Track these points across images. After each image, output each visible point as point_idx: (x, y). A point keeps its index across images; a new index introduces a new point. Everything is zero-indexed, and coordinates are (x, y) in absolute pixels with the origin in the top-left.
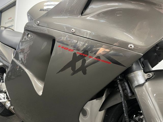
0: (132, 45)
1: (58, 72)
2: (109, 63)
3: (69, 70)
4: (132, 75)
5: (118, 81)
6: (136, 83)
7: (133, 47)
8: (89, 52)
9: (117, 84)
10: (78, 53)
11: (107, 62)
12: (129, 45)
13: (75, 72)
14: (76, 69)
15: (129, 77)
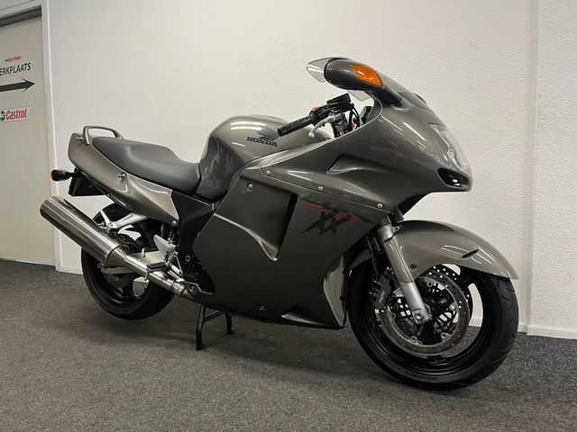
3: (317, 229)
4: (381, 230)
5: (367, 237)
6: (385, 238)
7: (381, 206)
8: (339, 211)
9: (366, 240)
13: (323, 231)
14: (325, 228)
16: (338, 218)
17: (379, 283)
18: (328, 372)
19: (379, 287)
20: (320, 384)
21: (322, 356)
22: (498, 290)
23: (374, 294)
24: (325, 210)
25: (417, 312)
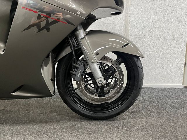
0: (79, 12)
1: (24, 31)
2: (66, 23)
4: (78, 32)
5: (69, 37)
7: (80, 13)
8: (51, 15)
9: (69, 39)
10: (42, 14)
11: (64, 23)
12: (78, 12)
14: (41, 27)
15: (76, 33)
16: (50, 20)
17: (77, 65)
18: (46, 122)
19: (77, 68)
20: (42, 132)
21: (41, 113)
22: (137, 64)
23: (74, 73)
24: (41, 13)
25: (99, 80)
